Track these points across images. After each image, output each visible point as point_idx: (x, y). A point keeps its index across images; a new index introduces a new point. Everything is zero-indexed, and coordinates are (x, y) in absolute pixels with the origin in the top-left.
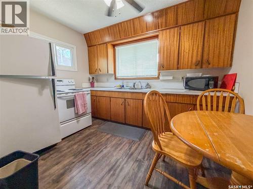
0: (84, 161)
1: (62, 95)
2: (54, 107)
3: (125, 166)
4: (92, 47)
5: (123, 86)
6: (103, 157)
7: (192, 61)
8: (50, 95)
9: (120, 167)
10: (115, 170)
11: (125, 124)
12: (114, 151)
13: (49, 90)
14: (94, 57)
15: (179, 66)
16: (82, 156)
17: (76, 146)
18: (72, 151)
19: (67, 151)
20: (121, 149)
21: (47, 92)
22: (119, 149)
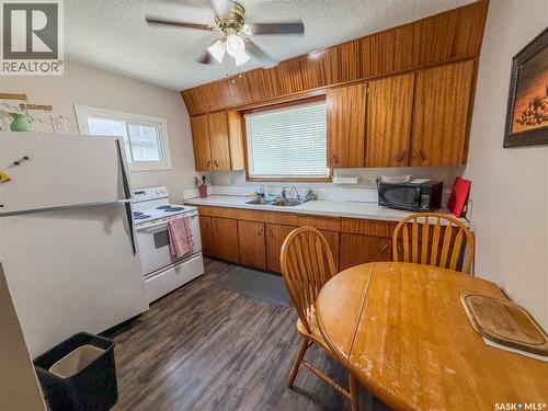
0: (188, 344)
1: (145, 226)
2: (131, 251)
3: (259, 354)
4: (198, 118)
5: (263, 195)
6: (223, 338)
7: (390, 153)
8: (124, 230)
9: (250, 357)
10: (241, 362)
11: (267, 271)
12: (242, 326)
13: (121, 223)
14: (204, 137)
15: (367, 160)
16: (186, 336)
17: (175, 317)
18: (169, 328)
19: (160, 327)
20: (254, 323)
21: (119, 225)
22: (251, 322)
